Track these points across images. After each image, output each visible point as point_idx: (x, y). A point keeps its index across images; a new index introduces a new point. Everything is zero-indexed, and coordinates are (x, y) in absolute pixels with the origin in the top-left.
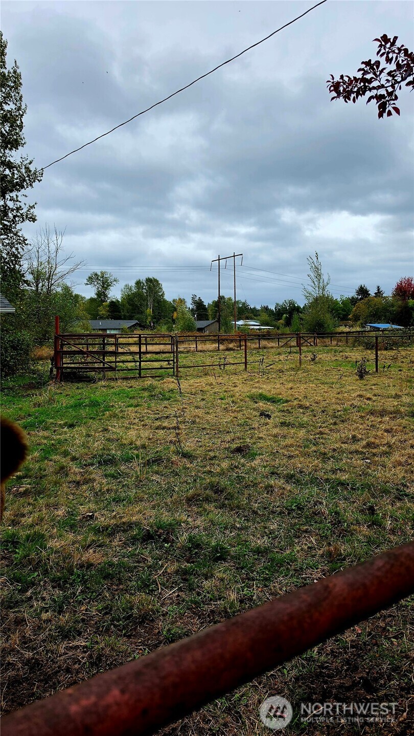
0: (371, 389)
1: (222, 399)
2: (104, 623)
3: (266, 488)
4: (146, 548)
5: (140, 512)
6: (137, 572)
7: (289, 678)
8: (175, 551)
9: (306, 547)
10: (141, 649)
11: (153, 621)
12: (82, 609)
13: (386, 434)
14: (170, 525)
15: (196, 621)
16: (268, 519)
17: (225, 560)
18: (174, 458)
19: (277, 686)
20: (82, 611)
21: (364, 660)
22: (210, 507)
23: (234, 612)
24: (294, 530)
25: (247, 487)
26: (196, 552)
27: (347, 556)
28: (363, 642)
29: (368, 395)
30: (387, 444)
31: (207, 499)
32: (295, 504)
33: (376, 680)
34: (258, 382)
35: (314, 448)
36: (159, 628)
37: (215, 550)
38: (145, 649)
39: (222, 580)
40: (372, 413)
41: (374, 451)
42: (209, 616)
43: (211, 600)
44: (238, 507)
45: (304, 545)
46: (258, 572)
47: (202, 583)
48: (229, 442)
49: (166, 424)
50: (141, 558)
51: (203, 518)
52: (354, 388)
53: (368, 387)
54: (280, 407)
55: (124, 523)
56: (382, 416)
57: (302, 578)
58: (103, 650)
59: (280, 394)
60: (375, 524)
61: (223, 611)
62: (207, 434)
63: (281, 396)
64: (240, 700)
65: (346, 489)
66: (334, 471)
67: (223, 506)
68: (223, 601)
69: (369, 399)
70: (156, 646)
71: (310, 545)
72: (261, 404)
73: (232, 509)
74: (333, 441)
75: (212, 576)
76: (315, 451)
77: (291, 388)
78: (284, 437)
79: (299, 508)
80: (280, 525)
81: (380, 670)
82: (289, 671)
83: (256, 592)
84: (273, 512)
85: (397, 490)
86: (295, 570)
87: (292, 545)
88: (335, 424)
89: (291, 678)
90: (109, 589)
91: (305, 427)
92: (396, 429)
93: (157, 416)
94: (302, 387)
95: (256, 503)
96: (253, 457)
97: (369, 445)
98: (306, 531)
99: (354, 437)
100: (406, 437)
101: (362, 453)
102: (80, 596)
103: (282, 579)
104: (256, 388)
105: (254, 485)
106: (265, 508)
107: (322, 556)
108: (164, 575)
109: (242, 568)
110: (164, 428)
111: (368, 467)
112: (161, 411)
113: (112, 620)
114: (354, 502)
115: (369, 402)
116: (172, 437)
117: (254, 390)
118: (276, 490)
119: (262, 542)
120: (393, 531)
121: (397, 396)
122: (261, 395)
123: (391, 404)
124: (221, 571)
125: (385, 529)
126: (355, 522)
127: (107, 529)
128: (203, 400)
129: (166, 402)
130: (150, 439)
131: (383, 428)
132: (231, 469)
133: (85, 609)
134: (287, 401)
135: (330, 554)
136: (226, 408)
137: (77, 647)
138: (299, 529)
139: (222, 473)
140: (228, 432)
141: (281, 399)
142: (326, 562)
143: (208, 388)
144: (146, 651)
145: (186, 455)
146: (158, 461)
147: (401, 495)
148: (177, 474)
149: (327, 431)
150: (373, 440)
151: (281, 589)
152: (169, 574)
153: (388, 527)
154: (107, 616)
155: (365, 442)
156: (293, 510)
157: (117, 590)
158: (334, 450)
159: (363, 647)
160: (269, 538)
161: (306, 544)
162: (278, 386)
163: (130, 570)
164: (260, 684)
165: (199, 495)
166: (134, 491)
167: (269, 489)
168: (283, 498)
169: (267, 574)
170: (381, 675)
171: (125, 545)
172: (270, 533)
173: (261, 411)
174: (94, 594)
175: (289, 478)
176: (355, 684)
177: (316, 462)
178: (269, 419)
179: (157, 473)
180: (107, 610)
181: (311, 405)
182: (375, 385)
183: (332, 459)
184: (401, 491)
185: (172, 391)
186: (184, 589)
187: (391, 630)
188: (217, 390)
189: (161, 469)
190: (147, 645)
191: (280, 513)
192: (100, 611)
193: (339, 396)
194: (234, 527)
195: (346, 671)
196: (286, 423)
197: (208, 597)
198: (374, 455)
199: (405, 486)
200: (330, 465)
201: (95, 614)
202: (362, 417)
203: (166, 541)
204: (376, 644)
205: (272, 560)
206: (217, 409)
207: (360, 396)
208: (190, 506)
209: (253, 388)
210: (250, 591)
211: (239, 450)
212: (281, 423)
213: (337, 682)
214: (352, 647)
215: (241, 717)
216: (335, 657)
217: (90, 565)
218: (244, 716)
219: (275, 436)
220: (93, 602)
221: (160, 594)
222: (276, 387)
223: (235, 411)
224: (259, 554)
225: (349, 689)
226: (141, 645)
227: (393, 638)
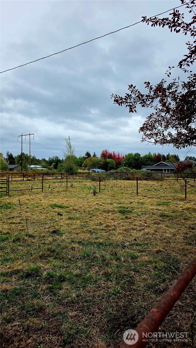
0: (100, 200)
1: (37, 207)
2: (23, 314)
3: (72, 248)
4: (29, 280)
5: (20, 264)
6: (29, 291)
7: (105, 322)
8: (42, 280)
9: (95, 272)
10: (43, 322)
11: (44, 310)
12: (10, 309)
13: (112, 221)
14: (36, 269)
15: (61, 307)
16: (76, 262)
17: (65, 281)
18: (26, 238)
19: (101, 326)
20: (11, 310)
21: (128, 311)
22: (51, 259)
23: (76, 301)
24: (88, 265)
25: (63, 249)
26: (52, 279)
27: (112, 273)
28: (127, 305)
29: (100, 204)
30: (114, 225)
31: (49, 256)
32: (86, 254)
33: (134, 317)
34: (50, 198)
35: (85, 229)
36: (47, 312)
37: (60, 277)
38: (45, 321)
39: (67, 289)
40: (104, 211)
41: (110, 228)
42: (66, 304)
43: (65, 298)
44: (63, 258)
45: (93, 271)
46: (79, 284)
47: (59, 292)
48: (48, 228)
49: (14, 221)
50: (28, 285)
51: (49, 264)
52: (93, 200)
53: (98, 199)
54: (65, 210)
55: (15, 270)
56: (108, 213)
57: (97, 284)
58: (29, 324)
59: (63, 204)
60: (118, 259)
61: (71, 301)
62: (36, 225)
63: (64, 205)
64: (89, 333)
65: (103, 246)
66: (97, 238)
67: (56, 258)
68: (70, 297)
69: (101, 205)
70: (49, 319)
71: (96, 271)
72: (57, 209)
73: (60, 259)
74: (92, 225)
75: (62, 288)
76: (87, 230)
77: (67, 201)
78: (71, 224)
79: (88, 256)
80: (82, 264)
81: (134, 313)
82: (104, 319)
83: (82, 292)
84: (78, 259)
85: (122, 244)
86: (94, 281)
87: (89, 271)
88: (91, 217)
89: (106, 322)
90: (20, 299)
91: (79, 219)
92: (115, 218)
93: (8, 217)
94: (72, 200)
95: (69, 255)
96: (61, 235)
97: (107, 226)
98: (93, 265)
99: (100, 223)
100: (119, 222)
101: (105, 230)
102: (7, 304)
103: (90, 286)
104: (51, 201)
105: (66, 248)
106: (74, 257)
107: (102, 275)
108: (42, 291)
109: (73, 284)
110: (14, 223)
111: (109, 236)
112: (9, 215)
113: (27, 312)
114: (107, 251)
115: (101, 206)
116: (20, 228)
117: (51, 202)
118: (76, 249)
119: (77, 272)
120: (124, 262)
121: (111, 204)
122: (55, 204)
123: (110, 207)
124: (66, 286)
125: (121, 261)
126: (110, 259)
127: (8, 274)
128: (28, 208)
129: (9, 210)
130: (9, 229)
131: (110, 218)
132: (54, 241)
133: (12, 309)
134: (67, 207)
135: (105, 273)
136: (41, 211)
137: (15, 326)
138: (90, 265)
139: (50, 243)
140: (45, 224)
141: (64, 206)
142: (104, 277)
143: (27, 202)
144: (46, 322)
145: (30, 236)
146: (18, 240)
147: (123, 247)
148: (30, 246)
149: (88, 220)
150: (108, 224)
151: (91, 290)
152: (43, 290)
153: (123, 260)
154: (23, 311)
155: (105, 225)
156: (85, 257)
157: (23, 299)
158: (94, 229)
159: (127, 306)
160: (79, 270)
161: (94, 271)
162: (61, 200)
163: (26, 290)
164: (94, 326)
165: (45, 254)
166: (13, 255)
167: (73, 249)
168: (80, 252)
169: (83, 285)
170: (135, 315)
171: (19, 280)
172: (80, 268)
173: (57, 212)
174: (14, 302)
175: (79, 243)
176: (128, 319)
177: (88, 235)
178: (62, 216)
179: (20, 246)
180: (23, 308)
181: (78, 209)
182: (100, 198)
183: (94, 233)
184: (123, 245)
185: (10, 203)
186: (52, 295)
187: (134, 299)
188: (33, 203)
189: (21, 243)
190: (45, 320)
191: (81, 258)
192: (19, 309)
193: (88, 204)
194: (64, 267)
195: (123, 316)
196: (70, 218)
197: (64, 297)
198: (110, 230)
199: (124, 243)
200: (94, 236)
201: (17, 311)
202: (100, 214)
203: (37, 276)
204: (131, 305)
205: (84, 279)
206: (36, 213)
207: (97, 204)
208: (41, 260)
209: (49, 201)
210: (79, 292)
211: (54, 232)
212: (69, 218)
213: (122, 320)
214: (123, 307)
215: (92, 339)
216: (118, 312)
217: (7, 291)
218: (93, 338)
219: (68, 224)
220: (14, 306)
221: (43, 298)
222: (60, 200)
223: (45, 213)
224: (77, 277)
225: (127, 321)
226: (43, 320)
227: (136, 301)
